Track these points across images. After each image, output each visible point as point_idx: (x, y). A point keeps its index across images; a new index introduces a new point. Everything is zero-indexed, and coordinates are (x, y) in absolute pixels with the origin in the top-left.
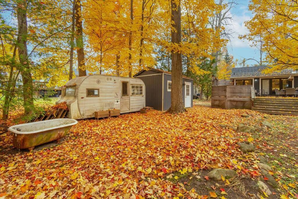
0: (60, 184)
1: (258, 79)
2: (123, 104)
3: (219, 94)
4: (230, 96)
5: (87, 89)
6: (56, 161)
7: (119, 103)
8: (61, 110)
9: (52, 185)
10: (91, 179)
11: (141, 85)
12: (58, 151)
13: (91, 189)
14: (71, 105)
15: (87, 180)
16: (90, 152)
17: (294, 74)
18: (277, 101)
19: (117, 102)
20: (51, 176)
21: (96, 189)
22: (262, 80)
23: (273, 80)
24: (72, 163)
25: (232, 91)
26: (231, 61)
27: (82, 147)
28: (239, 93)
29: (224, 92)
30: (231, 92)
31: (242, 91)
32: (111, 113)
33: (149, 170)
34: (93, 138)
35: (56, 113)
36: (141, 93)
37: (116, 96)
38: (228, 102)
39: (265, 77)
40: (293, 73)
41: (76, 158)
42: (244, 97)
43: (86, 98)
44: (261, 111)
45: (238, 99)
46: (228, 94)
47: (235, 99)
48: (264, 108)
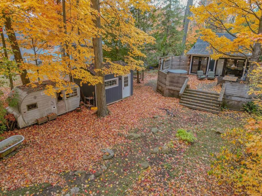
0: (21, 177)
2: (59, 108)
3: (162, 81)
4: (169, 85)
5: (27, 105)
6: (17, 164)
7: (56, 108)
8: (11, 122)
9: (18, 177)
10: (32, 175)
11: (75, 88)
12: (17, 158)
13: (31, 179)
14: (18, 119)
15: (31, 175)
16: (33, 159)
19: (54, 107)
20: (17, 173)
21: (33, 179)
24: (25, 166)
27: (29, 155)
28: (176, 83)
29: (165, 80)
30: (170, 81)
32: (49, 118)
33: (55, 171)
34: (35, 147)
35: (9, 124)
36: (77, 95)
37: (52, 103)
38: (167, 90)
41: (26, 163)
43: (27, 112)
44: (185, 105)
45: (175, 89)
46: (167, 83)
47: (173, 88)
48: (189, 101)
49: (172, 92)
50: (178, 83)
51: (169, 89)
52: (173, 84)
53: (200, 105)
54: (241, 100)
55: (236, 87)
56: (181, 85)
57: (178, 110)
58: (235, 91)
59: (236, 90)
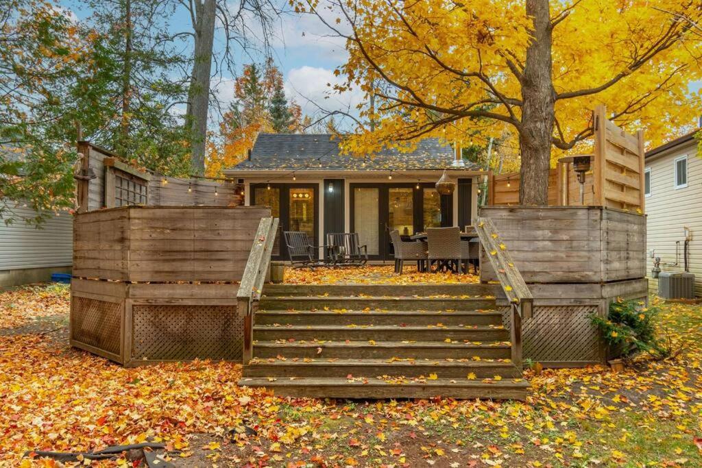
1: (338, 183)
3: (102, 264)
4: (147, 277)
17: (458, 169)
18: (381, 304)
22: (353, 187)
23: (391, 190)
25: (160, 246)
26: (293, 123)
28: (198, 256)
29: (118, 247)
30: (155, 252)
31: (216, 246)
38: (139, 318)
39: (363, 177)
40: (455, 164)
42: (228, 283)
44: (292, 381)
45: (192, 297)
46: (138, 265)
47: (180, 293)
48: (311, 352)
49: (175, 324)
50: (208, 254)
51: (153, 307)
52: (177, 266)
53: (391, 361)
54: (576, 300)
55: (539, 228)
56: (229, 267)
57: (252, 432)
58: (536, 251)
59: (540, 244)
